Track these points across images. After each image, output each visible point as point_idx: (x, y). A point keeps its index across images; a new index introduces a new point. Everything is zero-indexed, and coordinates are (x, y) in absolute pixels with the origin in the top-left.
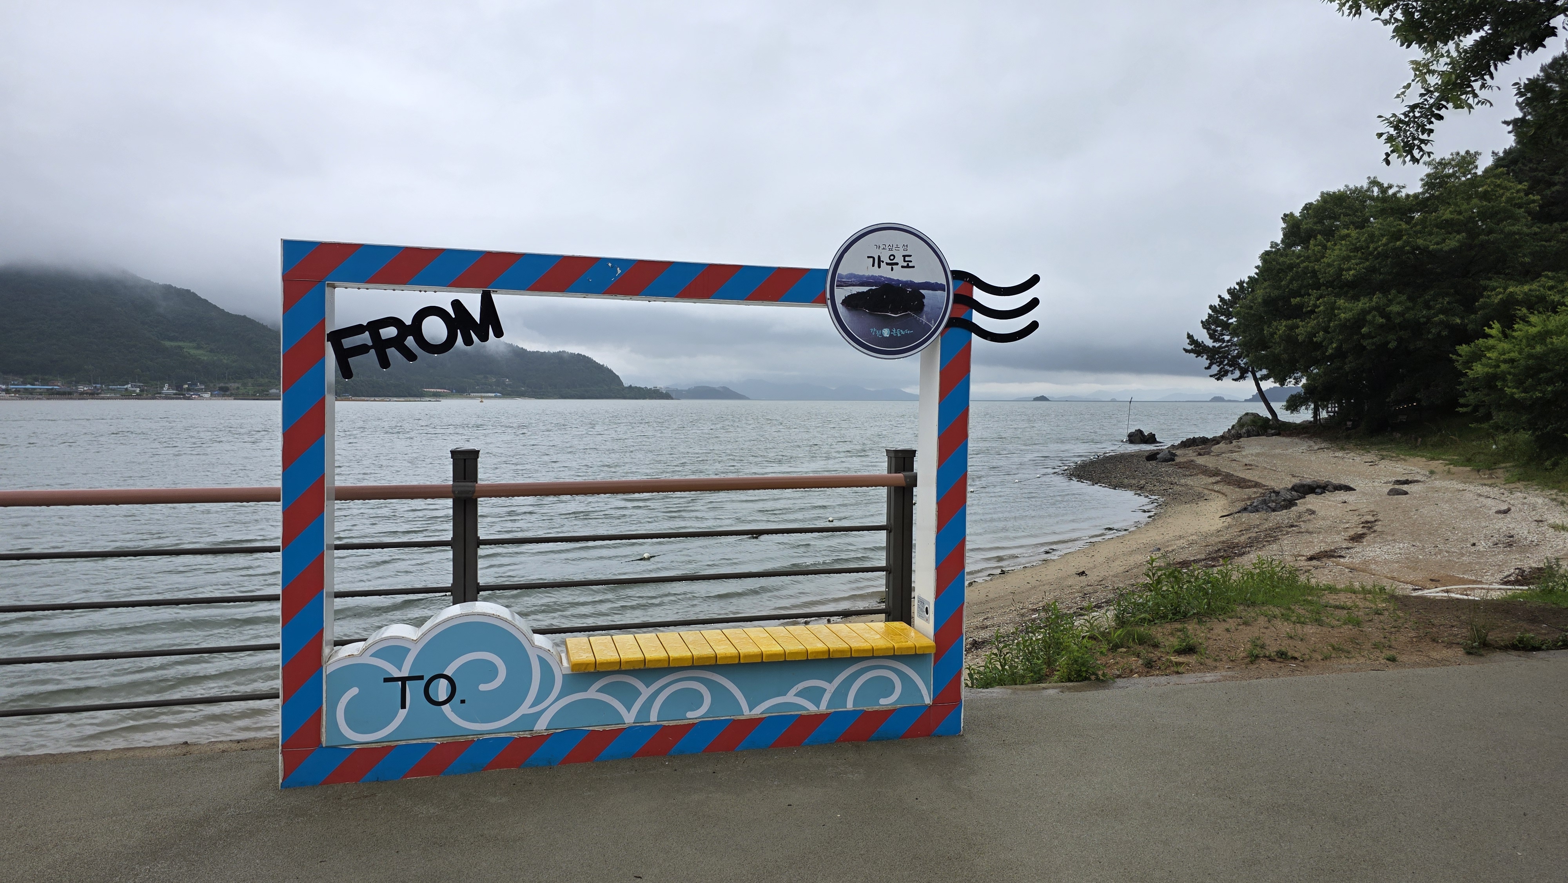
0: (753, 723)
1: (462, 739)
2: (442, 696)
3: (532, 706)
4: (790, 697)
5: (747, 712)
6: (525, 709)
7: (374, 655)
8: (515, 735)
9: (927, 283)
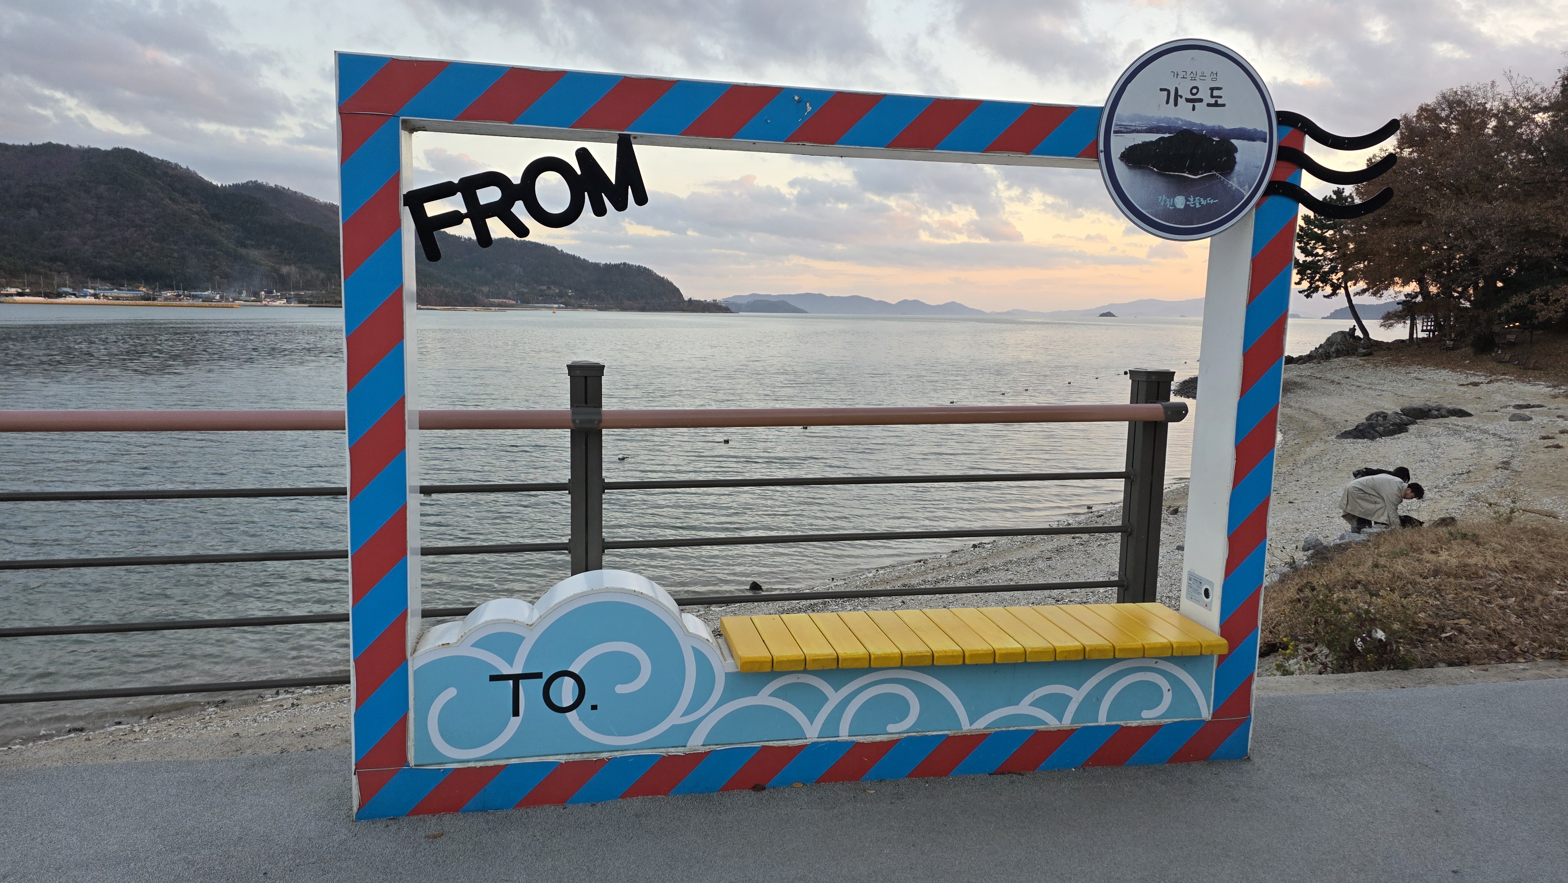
0: (974, 740)
1: (593, 757)
2: (567, 702)
3: (686, 713)
4: (1024, 707)
5: (967, 726)
6: (675, 718)
7: (477, 644)
8: (661, 752)
9: (1240, 129)
